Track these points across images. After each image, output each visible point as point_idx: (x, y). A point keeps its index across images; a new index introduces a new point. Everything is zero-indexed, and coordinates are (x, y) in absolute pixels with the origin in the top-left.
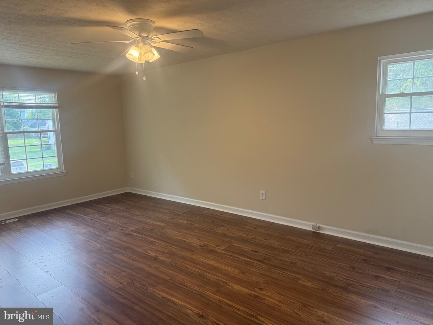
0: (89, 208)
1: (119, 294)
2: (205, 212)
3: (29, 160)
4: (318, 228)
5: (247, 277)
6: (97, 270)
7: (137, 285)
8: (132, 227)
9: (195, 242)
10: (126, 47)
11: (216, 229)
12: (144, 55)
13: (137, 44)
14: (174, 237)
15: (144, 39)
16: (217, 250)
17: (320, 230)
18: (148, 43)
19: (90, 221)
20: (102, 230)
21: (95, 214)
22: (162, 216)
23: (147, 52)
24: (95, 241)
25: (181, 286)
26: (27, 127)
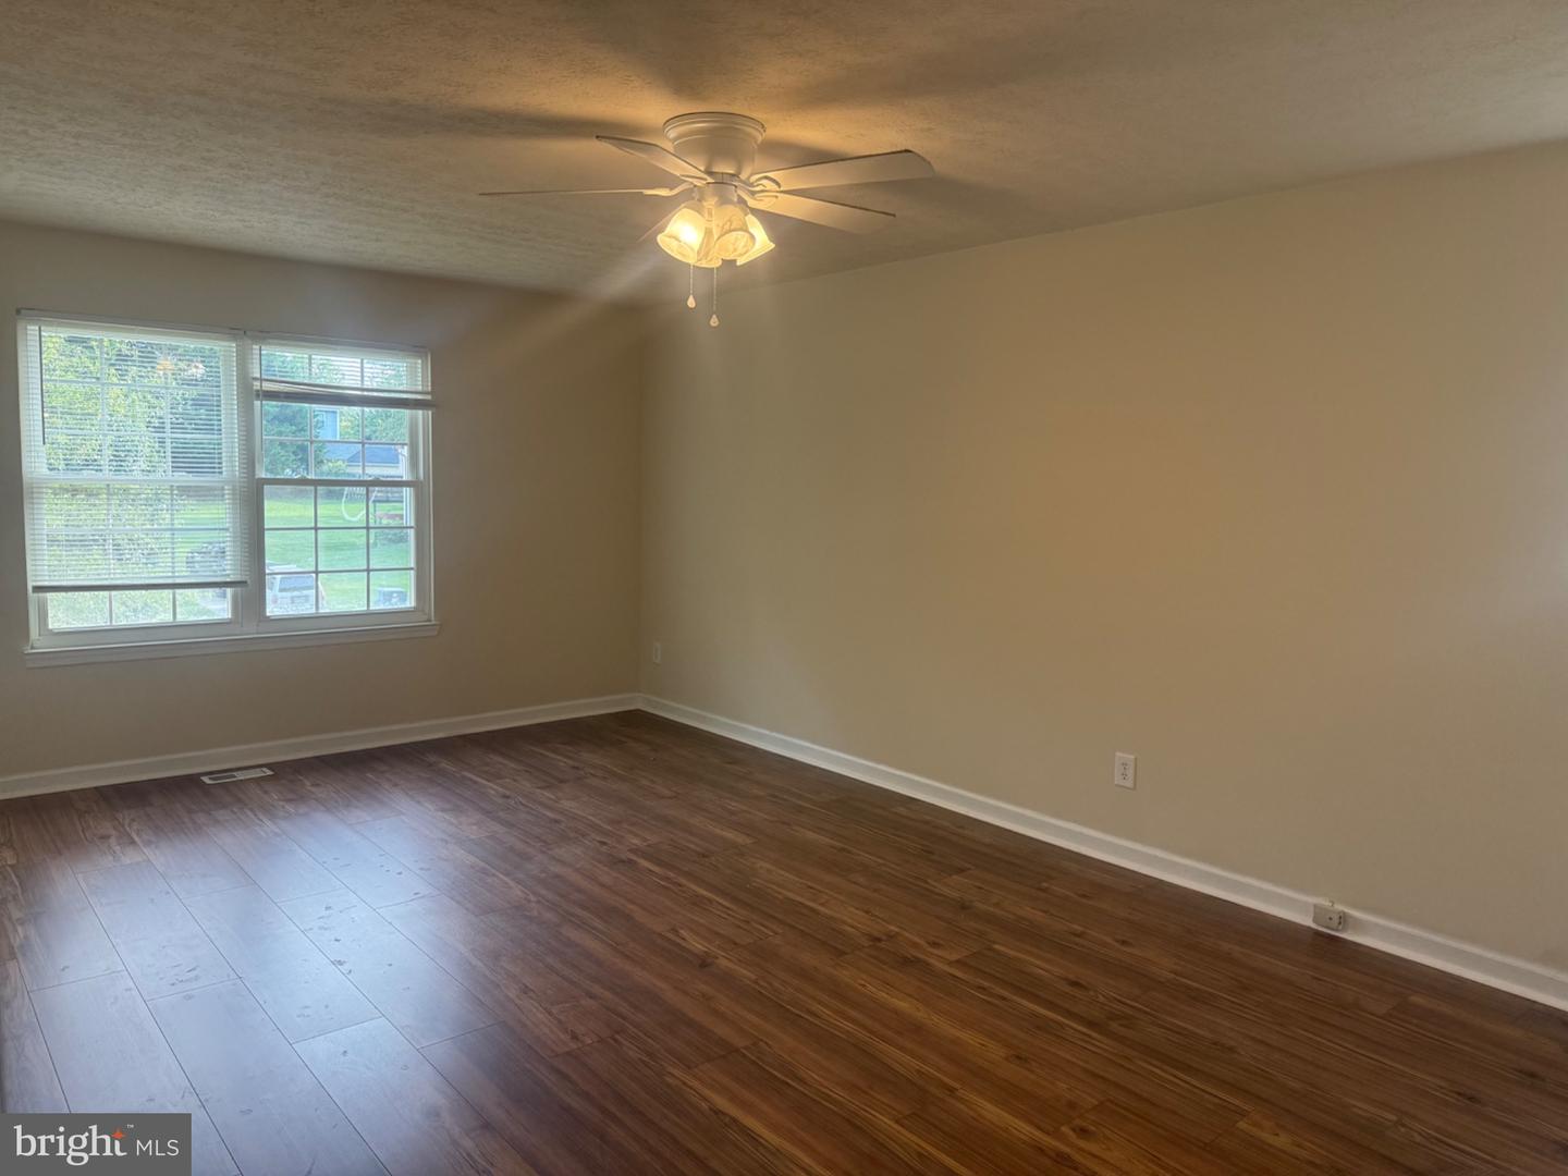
0: (502, 754)
1: (565, 1077)
2: (901, 810)
3: (325, 575)
4: (1336, 920)
5: (1032, 1077)
6: (500, 977)
7: (631, 1053)
8: (636, 835)
9: (851, 918)
10: (662, 210)
11: (935, 881)
12: (719, 238)
13: (699, 200)
14: (780, 893)
15: (722, 182)
16: (932, 961)
17: (1344, 930)
18: (736, 200)
19: (500, 801)
20: (537, 837)
21: (518, 778)
22: (744, 808)
23: (731, 231)
24: (507, 875)
25: (783, 1078)
26: (340, 463)
